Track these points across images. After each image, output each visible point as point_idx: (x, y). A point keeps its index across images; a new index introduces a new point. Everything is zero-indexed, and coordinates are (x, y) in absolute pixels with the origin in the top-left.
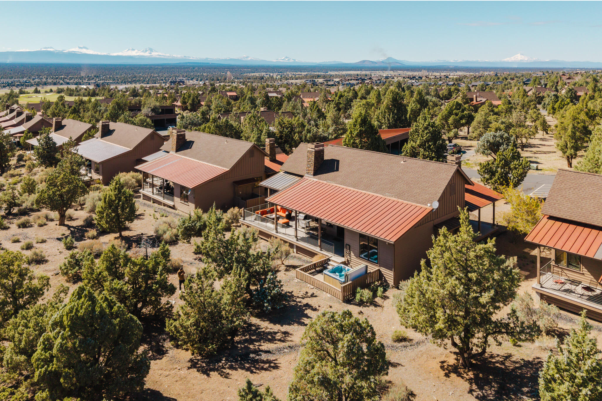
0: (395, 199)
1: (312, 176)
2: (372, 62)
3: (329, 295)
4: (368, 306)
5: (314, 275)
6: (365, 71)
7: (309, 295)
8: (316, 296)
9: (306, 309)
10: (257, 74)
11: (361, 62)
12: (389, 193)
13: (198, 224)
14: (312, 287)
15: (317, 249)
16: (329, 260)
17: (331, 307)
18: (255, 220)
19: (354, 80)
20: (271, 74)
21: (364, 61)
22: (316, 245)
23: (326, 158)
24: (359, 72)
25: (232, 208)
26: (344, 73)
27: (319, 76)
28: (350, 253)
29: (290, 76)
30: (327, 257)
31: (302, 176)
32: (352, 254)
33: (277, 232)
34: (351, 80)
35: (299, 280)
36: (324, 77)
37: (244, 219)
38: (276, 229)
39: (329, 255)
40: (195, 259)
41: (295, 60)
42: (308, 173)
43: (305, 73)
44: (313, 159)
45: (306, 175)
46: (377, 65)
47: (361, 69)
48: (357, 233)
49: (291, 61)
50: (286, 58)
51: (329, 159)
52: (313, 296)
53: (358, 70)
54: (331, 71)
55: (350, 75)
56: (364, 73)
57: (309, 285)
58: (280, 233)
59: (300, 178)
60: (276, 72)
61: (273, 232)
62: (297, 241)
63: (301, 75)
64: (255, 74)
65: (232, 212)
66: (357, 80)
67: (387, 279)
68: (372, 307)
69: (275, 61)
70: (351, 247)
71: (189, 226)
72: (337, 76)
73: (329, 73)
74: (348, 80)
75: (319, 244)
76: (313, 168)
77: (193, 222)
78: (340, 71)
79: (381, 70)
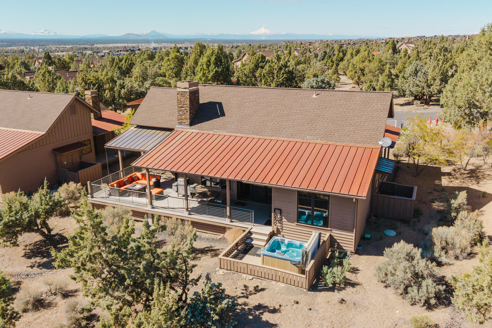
0: (323, 142)
1: (189, 127)
2: (137, 35)
3: (283, 285)
4: (344, 288)
5: (241, 259)
6: (131, 43)
7: (251, 289)
8: (263, 290)
9: (262, 313)
10: (15, 48)
11: (125, 35)
12: (311, 135)
13: (26, 215)
14: (251, 277)
15: (225, 221)
16: (250, 233)
17: (297, 303)
18: (110, 195)
19: (123, 51)
20: (32, 48)
21: (129, 34)
22: (223, 215)
23: (202, 101)
24: (126, 45)
25: (66, 184)
26: (111, 45)
27: (86, 49)
28: (281, 220)
29: (54, 49)
30: (247, 231)
31: (171, 130)
32: (284, 220)
33: (153, 208)
34: (121, 51)
35: (226, 271)
36: (91, 49)
37: (92, 197)
38: (151, 204)
39: (248, 226)
40: (32, 267)
41: (56, 33)
42: (180, 123)
43: (70, 46)
44: (188, 103)
45: (177, 126)
46: (141, 38)
47: (127, 42)
48: (295, 191)
49: (52, 34)
50: (46, 30)
51: (205, 102)
52: (257, 290)
53: (125, 43)
54: (97, 44)
55: (118, 47)
56: (130, 45)
57: (244, 276)
58: (157, 207)
59: (168, 133)
60: (36, 46)
61: (146, 208)
62: (190, 214)
63: (66, 48)
64: (12, 48)
65: (67, 190)
66: (126, 51)
67: (341, 244)
68: (349, 289)
69: (33, 34)
70: (283, 211)
71: (12, 221)
72: (104, 48)
73: (95, 46)
74: (118, 51)
75: (228, 214)
76: (188, 116)
77: (17, 213)
78: (106, 43)
79: (147, 43)
